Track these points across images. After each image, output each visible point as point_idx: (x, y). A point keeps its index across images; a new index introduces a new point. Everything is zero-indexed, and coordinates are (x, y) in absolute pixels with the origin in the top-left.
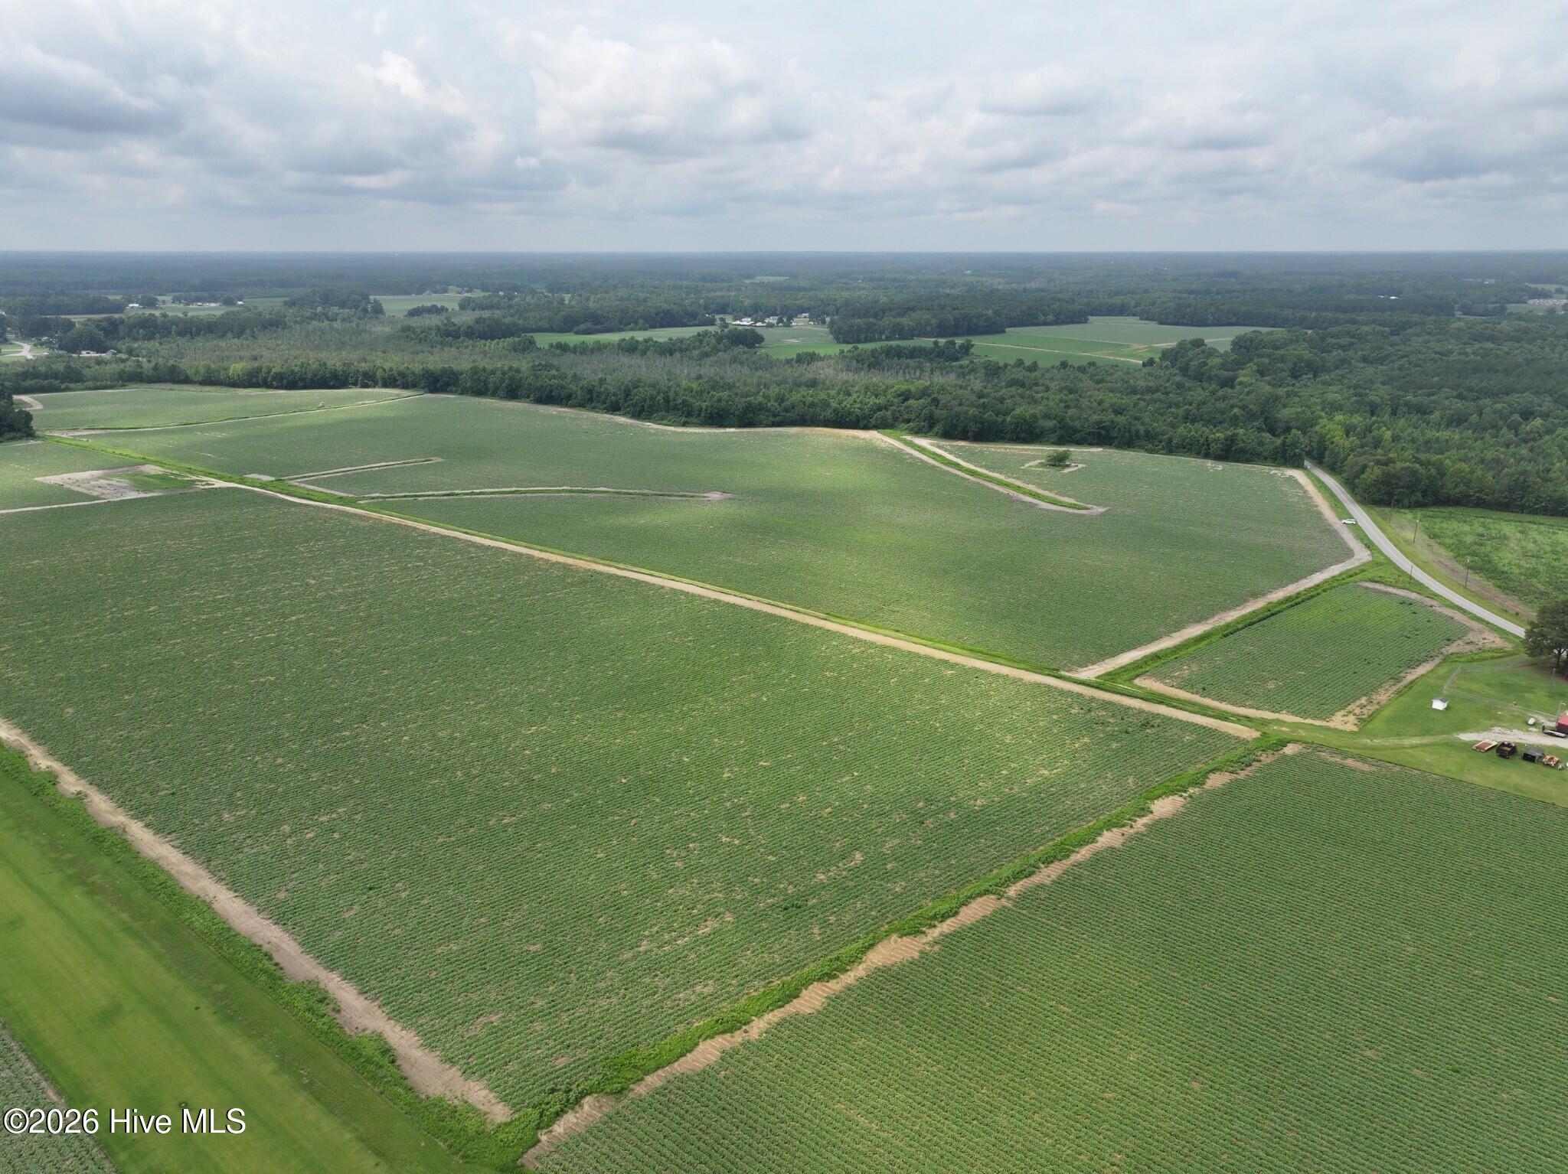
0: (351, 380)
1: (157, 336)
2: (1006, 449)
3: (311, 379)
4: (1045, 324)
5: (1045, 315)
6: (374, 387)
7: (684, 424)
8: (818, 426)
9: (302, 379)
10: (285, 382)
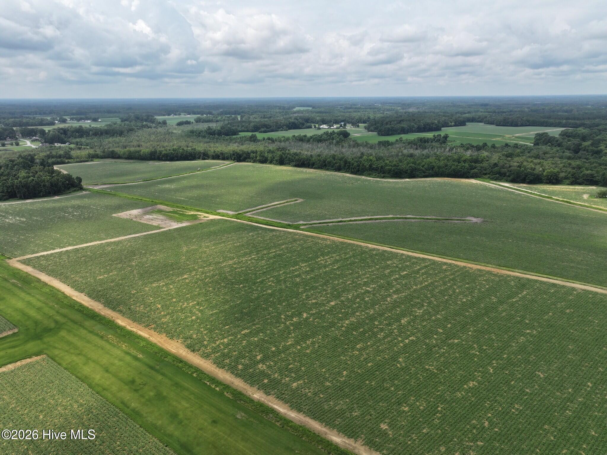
0: (197, 156)
1: (85, 136)
2: (553, 188)
3: (181, 156)
4: (451, 126)
5: (451, 123)
6: (208, 159)
7: (383, 177)
8: (444, 177)
9: (177, 156)
10: (169, 158)
